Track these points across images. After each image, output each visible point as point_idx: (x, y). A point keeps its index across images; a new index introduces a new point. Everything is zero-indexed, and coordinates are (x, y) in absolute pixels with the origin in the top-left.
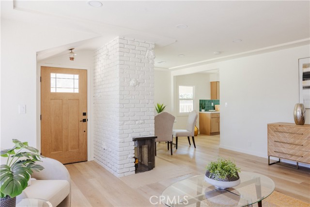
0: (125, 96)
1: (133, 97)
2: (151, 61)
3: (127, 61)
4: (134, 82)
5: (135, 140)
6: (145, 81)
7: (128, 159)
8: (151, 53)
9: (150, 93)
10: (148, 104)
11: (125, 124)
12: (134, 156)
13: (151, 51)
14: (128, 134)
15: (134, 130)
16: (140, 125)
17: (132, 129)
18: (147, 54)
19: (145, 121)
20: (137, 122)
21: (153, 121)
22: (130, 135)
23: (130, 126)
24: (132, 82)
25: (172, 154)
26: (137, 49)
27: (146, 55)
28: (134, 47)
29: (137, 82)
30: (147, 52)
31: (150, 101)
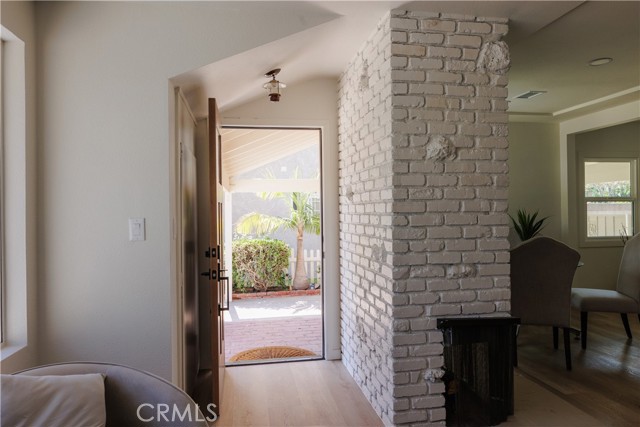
0: (411, 191)
1: (438, 193)
2: (495, 79)
3: (416, 82)
4: (439, 147)
5: (444, 324)
6: (478, 140)
7: (423, 384)
8: (498, 53)
9: (495, 178)
10: (487, 213)
11: (413, 274)
12: (441, 373)
13: (496, 48)
14: (423, 306)
15: (441, 295)
16: (460, 281)
17: (434, 292)
18: (482, 55)
19: (480, 267)
20: (451, 271)
21: (507, 268)
22: (428, 309)
23: (429, 282)
24: (435, 147)
25: (569, 367)
26: (448, 42)
27: (481, 61)
28: (438, 39)
29: (450, 145)
30: (484, 50)
31: (495, 204)
